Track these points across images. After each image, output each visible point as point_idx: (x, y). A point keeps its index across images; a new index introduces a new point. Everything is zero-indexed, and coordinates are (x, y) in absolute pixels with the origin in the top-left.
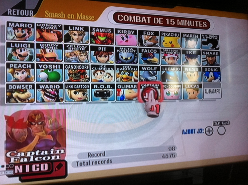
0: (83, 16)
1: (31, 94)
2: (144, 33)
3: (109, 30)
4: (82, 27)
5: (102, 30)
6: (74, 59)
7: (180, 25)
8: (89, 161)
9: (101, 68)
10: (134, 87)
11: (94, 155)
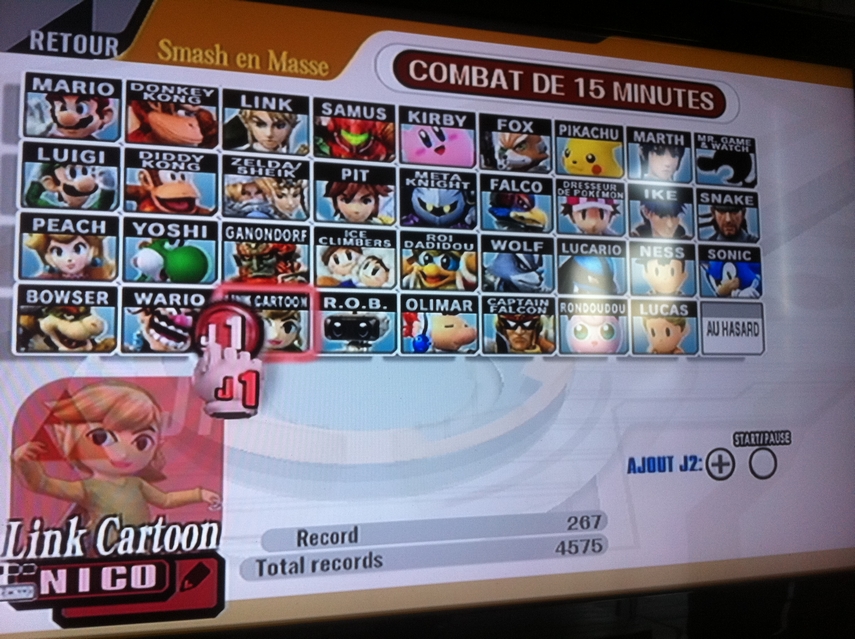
0: (290, 61)
1: (102, 323)
2: (500, 124)
3: (379, 111)
4: (285, 97)
5: (354, 109)
6: (256, 207)
7: (623, 99)
8: (302, 559)
9: (348, 238)
10: (462, 306)
11: (319, 540)
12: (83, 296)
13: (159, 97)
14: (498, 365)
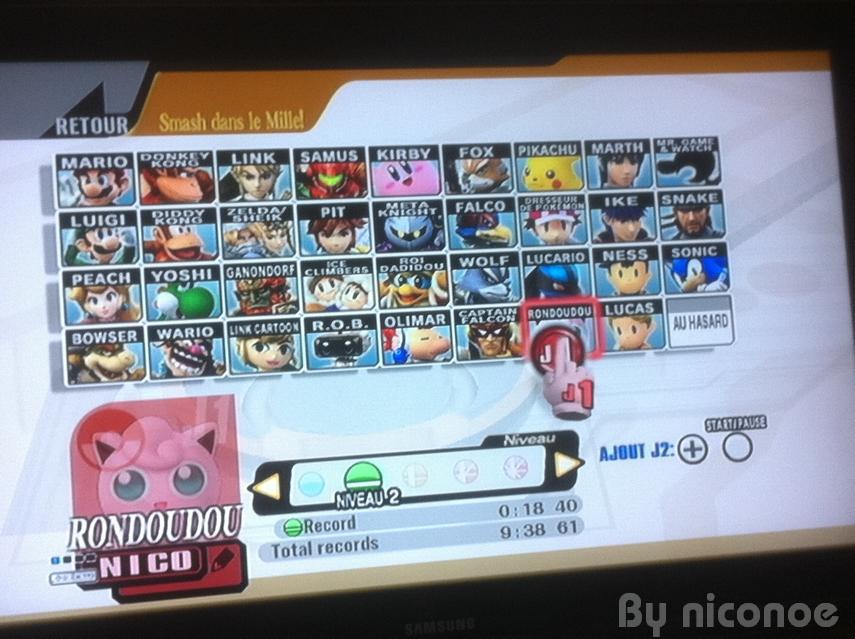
1: (133, 357)
2: (462, 154)
3: (351, 153)
4: (269, 152)
5: (329, 154)
6: (250, 249)
8: (310, 544)
9: (331, 268)
10: (435, 320)
11: (323, 527)
12: (117, 335)
13: (165, 164)
14: (473, 371)
